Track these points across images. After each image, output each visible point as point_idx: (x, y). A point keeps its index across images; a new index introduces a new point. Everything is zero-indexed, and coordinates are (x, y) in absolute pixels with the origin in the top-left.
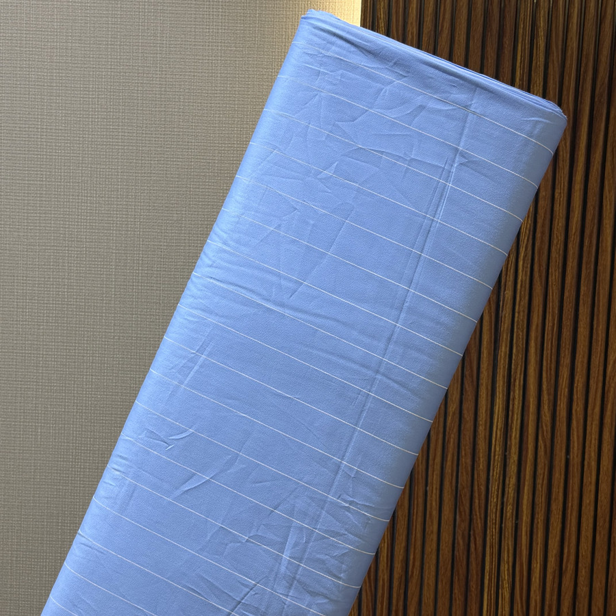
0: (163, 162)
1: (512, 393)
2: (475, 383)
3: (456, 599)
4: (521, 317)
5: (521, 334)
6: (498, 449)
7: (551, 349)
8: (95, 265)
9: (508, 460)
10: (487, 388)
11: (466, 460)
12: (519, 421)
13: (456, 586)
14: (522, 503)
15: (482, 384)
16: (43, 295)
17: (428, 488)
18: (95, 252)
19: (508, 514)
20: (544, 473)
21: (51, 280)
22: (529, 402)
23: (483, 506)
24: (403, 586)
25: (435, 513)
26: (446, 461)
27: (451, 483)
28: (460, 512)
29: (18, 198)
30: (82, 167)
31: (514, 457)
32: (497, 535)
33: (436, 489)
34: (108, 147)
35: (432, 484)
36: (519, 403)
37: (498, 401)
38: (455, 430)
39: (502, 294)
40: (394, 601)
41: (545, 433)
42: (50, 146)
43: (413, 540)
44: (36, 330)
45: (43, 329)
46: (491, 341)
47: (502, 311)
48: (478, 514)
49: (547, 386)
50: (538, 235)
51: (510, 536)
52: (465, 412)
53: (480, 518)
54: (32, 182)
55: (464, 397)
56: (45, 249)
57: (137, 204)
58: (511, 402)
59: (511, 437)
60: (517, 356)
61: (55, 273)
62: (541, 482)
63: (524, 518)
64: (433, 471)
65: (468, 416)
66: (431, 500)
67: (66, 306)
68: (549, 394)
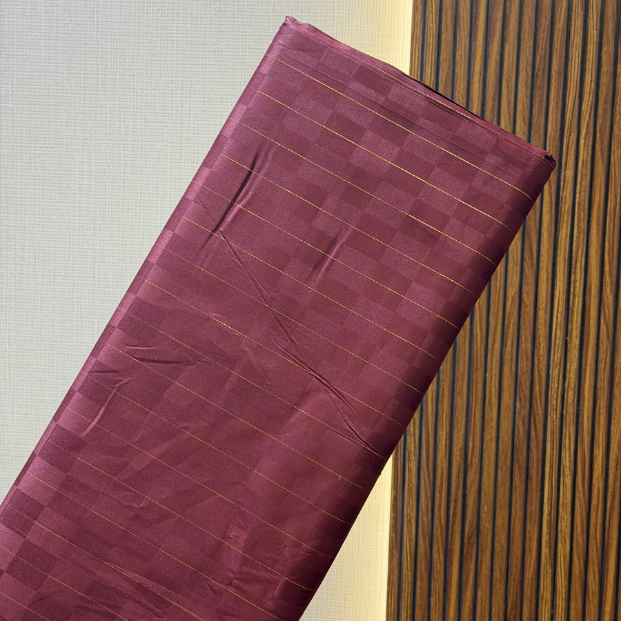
0: (217, 53)
1: (573, 276)
2: (535, 267)
3: (516, 487)
4: (582, 196)
5: (582, 214)
6: (558, 334)
7: (614, 230)
8: (150, 158)
9: (569, 345)
10: (547, 272)
11: (526, 345)
12: (581, 304)
13: (516, 473)
14: (584, 388)
15: (542, 267)
16: (99, 190)
17: (487, 375)
18: (150, 145)
19: (570, 401)
20: (606, 357)
21: (107, 174)
22: (591, 284)
23: (543, 392)
24: (462, 474)
25: (495, 400)
26: (506, 346)
27: (511, 369)
28: (520, 399)
29: (74, 92)
30: (137, 59)
31: (575, 341)
32: (558, 422)
33: (495, 375)
34: (163, 38)
35: (491, 370)
36: (580, 286)
37: (558, 283)
38: (515, 315)
39: (563, 173)
40: (453, 490)
41: (607, 316)
42: (105, 39)
43: (472, 428)
44: (92, 225)
45: (100, 224)
46: (551, 222)
47: (563, 191)
48: (538, 400)
49: (610, 267)
50: (600, 111)
51: (572, 422)
52: (525, 296)
53: (541, 404)
54: (88, 76)
55: (524, 281)
56: (101, 144)
57: (192, 96)
58: (572, 286)
59: (572, 320)
60: (578, 237)
61: (111, 168)
62: (603, 366)
63: (586, 404)
64: (492, 357)
65: (528, 300)
66: (491, 387)
67: (122, 201)
68: (611, 276)
